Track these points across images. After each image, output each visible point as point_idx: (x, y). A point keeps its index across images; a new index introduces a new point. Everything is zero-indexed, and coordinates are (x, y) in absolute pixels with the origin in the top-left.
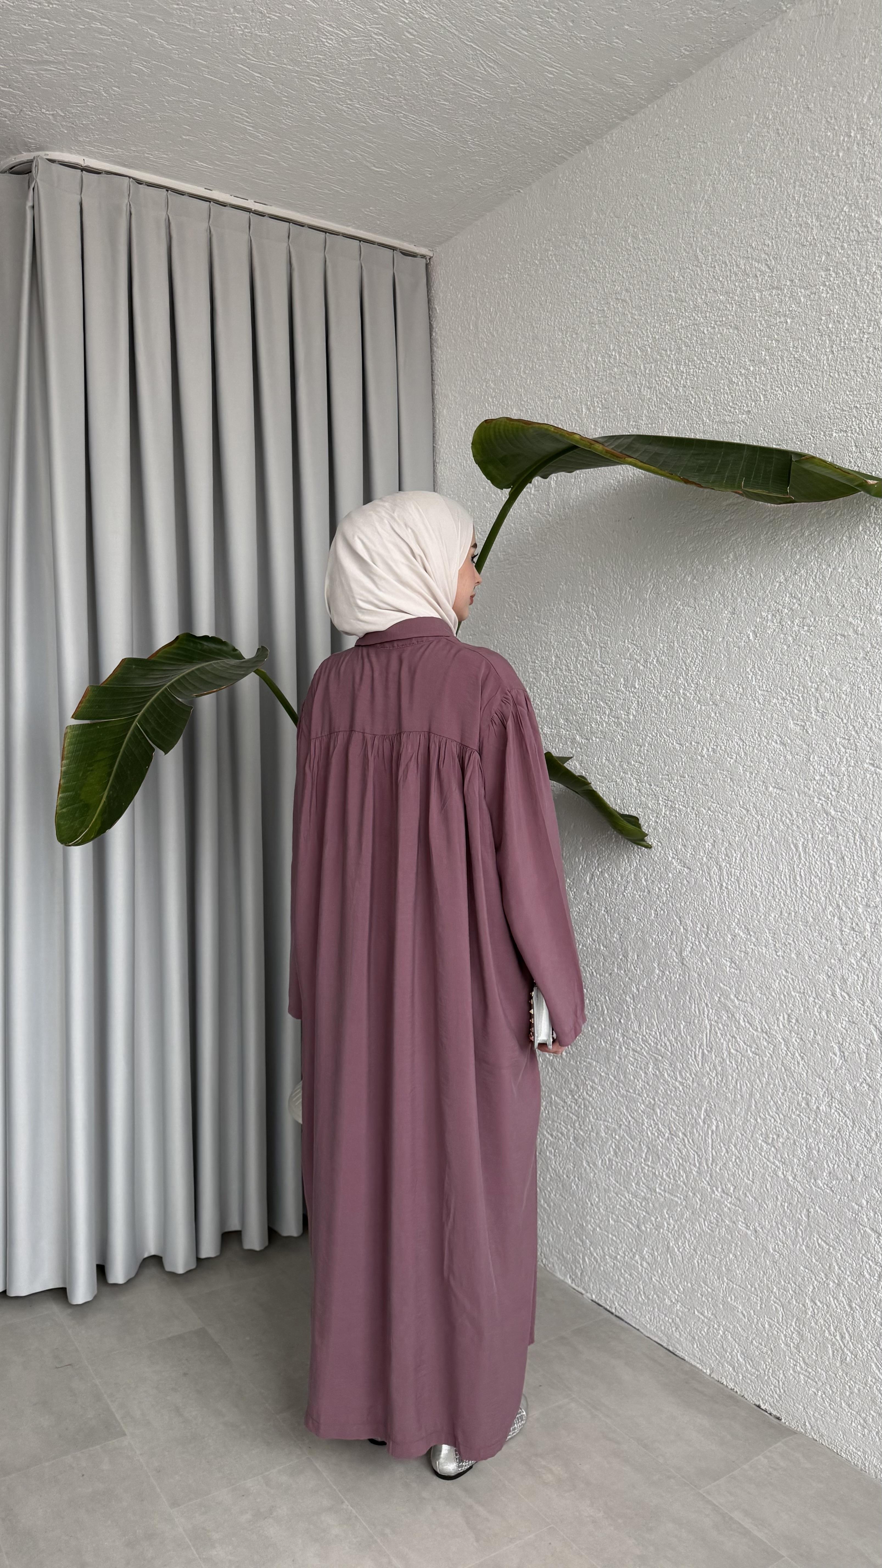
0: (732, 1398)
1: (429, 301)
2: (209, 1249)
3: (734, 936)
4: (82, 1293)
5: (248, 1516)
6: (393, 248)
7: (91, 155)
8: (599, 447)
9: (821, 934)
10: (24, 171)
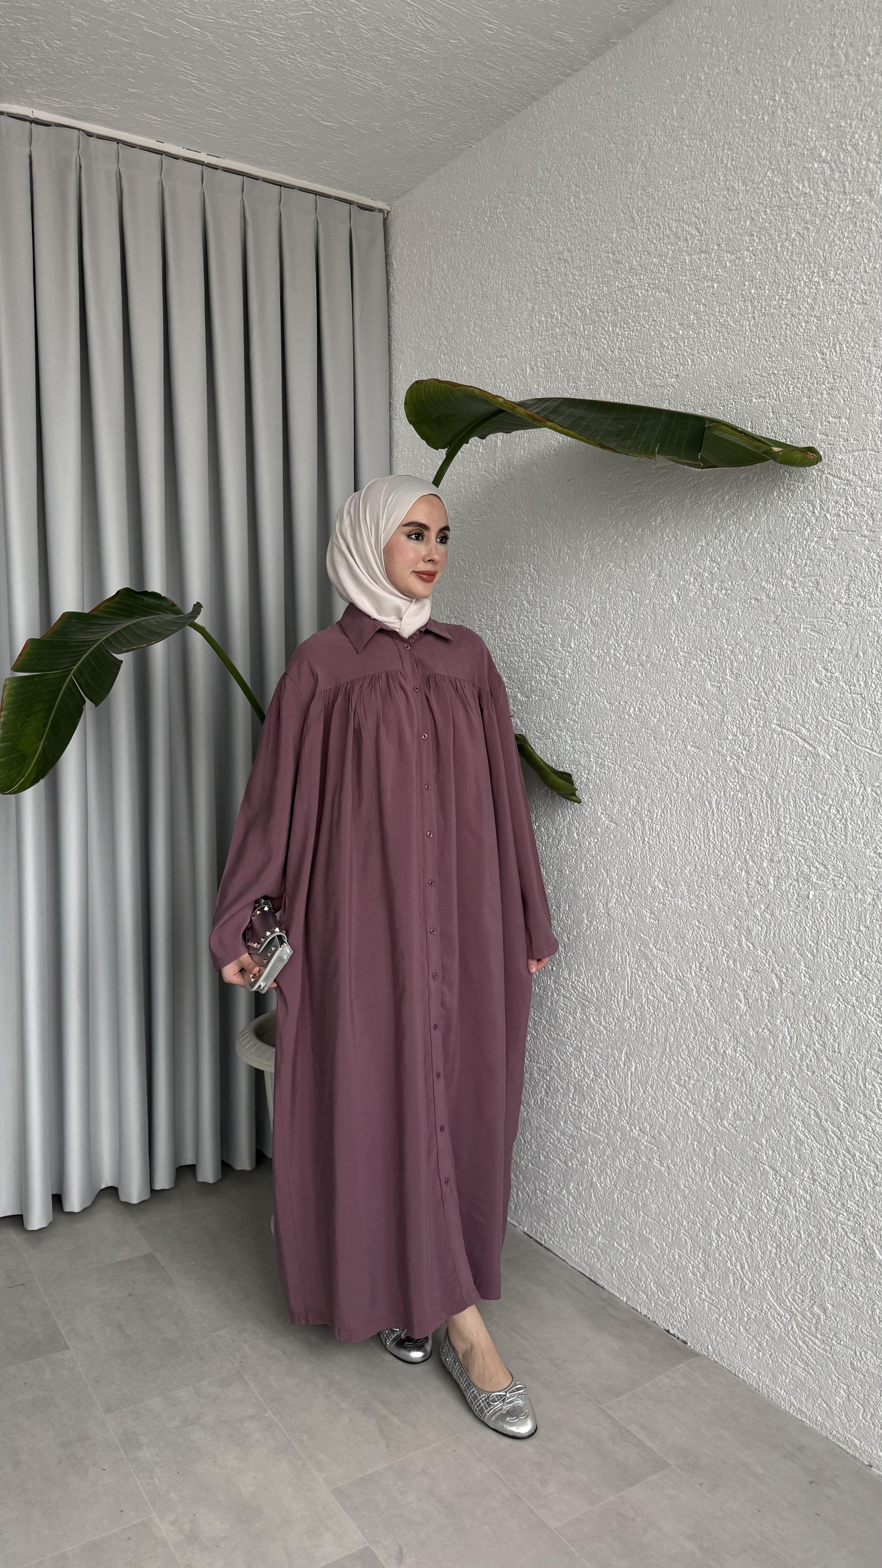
0: (644, 1324)
1: (387, 256)
2: (163, 1181)
3: (654, 888)
4: (37, 1219)
5: (176, 1423)
6: (350, 203)
7: (40, 107)
8: (521, 410)
9: (730, 887)
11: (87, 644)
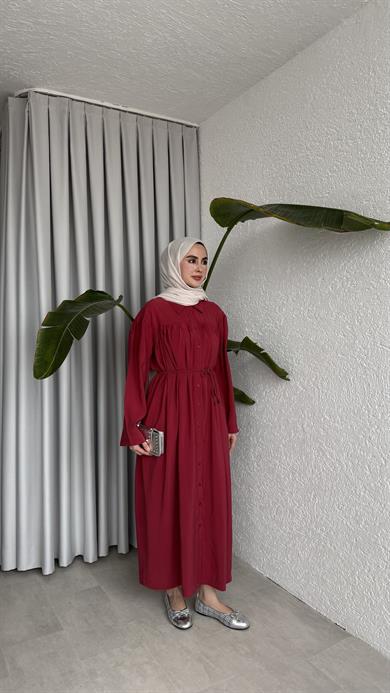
0: (325, 620)
1: (198, 146)
2: (103, 553)
3: (325, 419)
4: (48, 569)
5: (113, 665)
6: (182, 124)
7: (51, 89)
8: (261, 210)
10: (25, 96)
11: (74, 314)
